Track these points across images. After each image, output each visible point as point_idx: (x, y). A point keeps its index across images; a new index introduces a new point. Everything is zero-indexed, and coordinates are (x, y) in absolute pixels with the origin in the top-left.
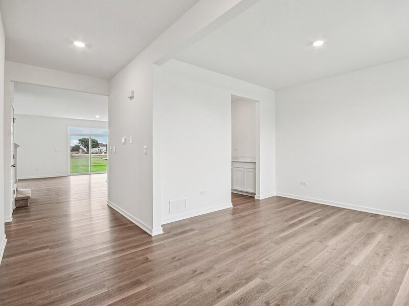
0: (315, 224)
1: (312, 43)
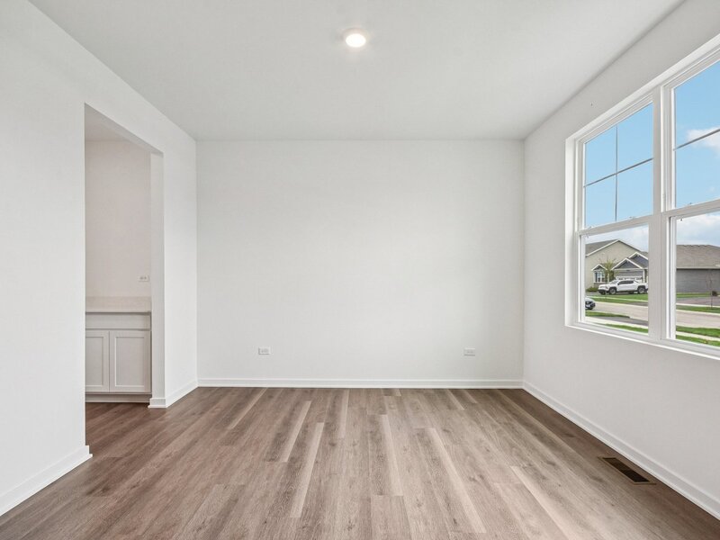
0: (330, 444)
1: (341, 38)
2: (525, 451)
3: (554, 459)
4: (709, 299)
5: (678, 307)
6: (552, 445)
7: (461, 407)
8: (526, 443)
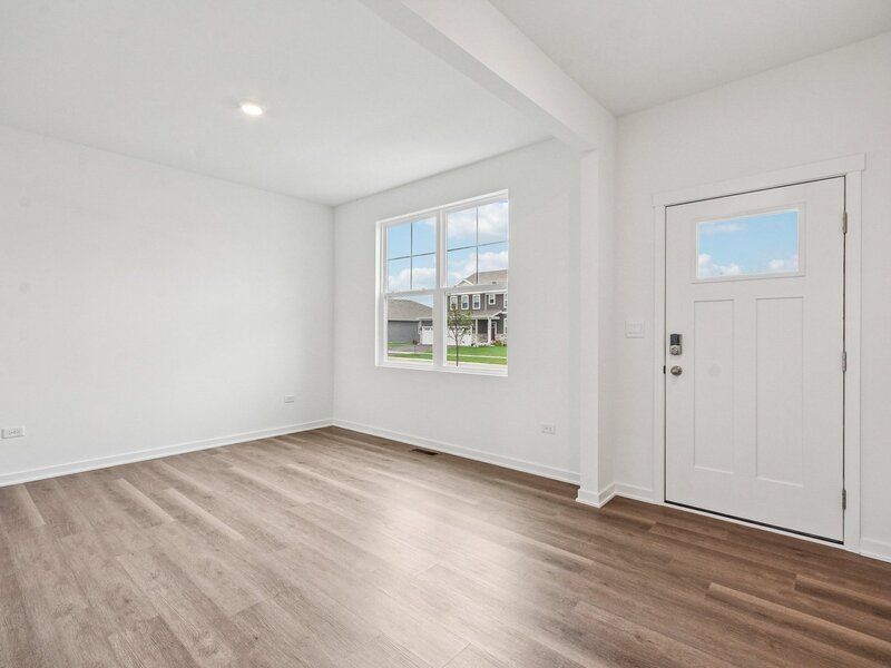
2: (368, 459)
3: (386, 458)
4: (412, 347)
5: (389, 355)
6: (380, 452)
7: (295, 447)
8: (363, 454)
